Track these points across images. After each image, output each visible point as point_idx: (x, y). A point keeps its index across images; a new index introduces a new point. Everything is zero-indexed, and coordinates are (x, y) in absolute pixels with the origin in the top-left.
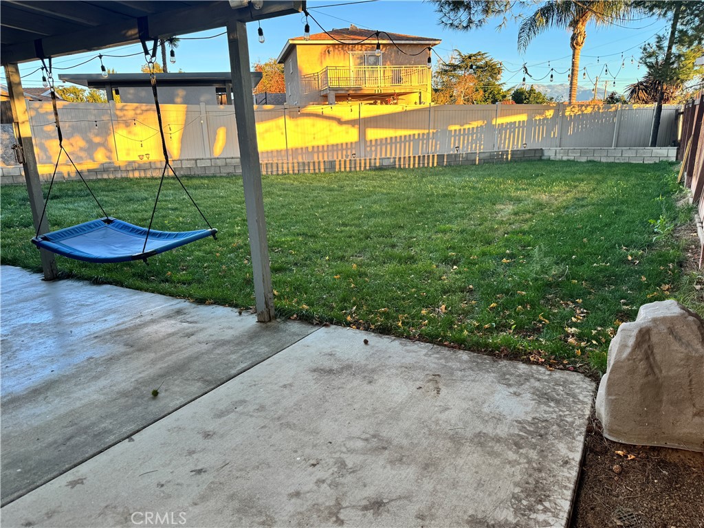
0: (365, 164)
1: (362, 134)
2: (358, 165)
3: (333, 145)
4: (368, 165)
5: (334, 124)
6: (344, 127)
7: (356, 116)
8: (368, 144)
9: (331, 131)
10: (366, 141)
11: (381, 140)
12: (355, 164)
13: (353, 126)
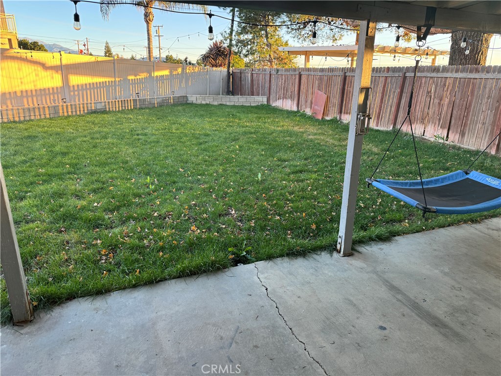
0: (83, 107)
1: (65, 80)
2: (78, 109)
3: (40, 90)
4: (86, 109)
5: (40, 69)
6: (49, 73)
7: (58, 63)
8: (72, 89)
9: (37, 75)
10: (69, 87)
11: (82, 85)
12: (76, 108)
13: (57, 72)
